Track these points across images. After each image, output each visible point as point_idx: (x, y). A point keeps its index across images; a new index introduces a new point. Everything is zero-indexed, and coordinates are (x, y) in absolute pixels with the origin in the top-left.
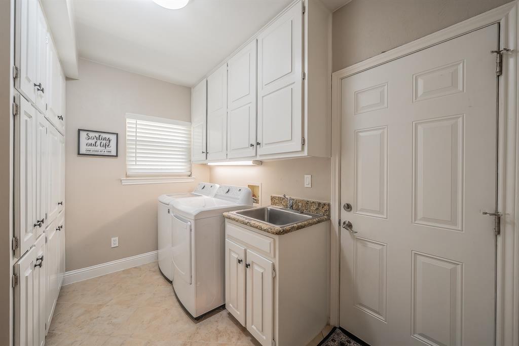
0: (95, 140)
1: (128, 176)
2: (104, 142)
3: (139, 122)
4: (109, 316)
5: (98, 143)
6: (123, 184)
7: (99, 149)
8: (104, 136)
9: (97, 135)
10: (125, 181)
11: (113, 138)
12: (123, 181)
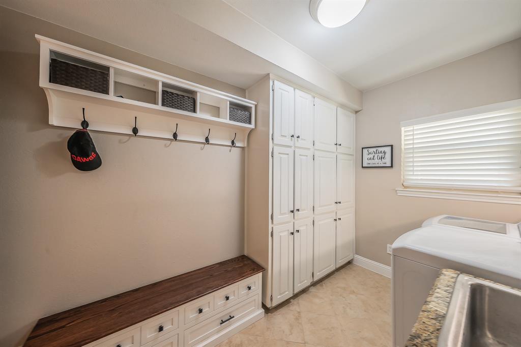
0: (374, 154)
1: (406, 187)
2: (380, 155)
3: (416, 127)
4: (349, 303)
5: (376, 157)
6: (399, 194)
7: (377, 162)
8: (380, 149)
9: (374, 150)
10: (400, 192)
11: (388, 150)
12: (398, 192)
